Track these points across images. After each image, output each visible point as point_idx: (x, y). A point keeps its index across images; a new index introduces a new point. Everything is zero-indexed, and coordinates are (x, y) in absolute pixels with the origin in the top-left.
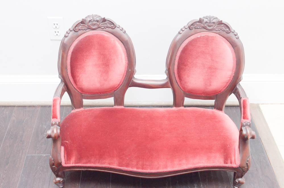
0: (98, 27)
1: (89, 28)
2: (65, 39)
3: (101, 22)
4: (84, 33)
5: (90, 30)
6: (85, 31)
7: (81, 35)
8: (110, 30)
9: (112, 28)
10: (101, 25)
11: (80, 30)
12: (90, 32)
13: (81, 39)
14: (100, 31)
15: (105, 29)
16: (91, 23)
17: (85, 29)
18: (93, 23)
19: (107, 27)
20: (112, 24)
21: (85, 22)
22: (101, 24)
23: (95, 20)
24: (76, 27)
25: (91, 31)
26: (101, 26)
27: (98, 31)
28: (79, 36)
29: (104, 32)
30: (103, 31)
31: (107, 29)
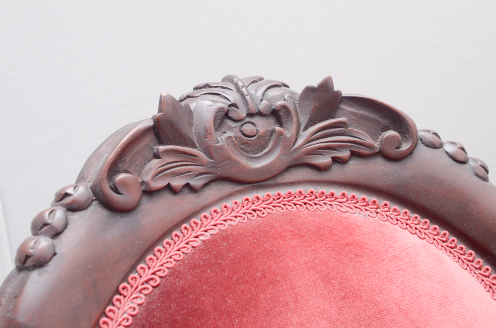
0: (287, 161)
1: (220, 172)
2: (23, 284)
3: (304, 120)
4: (187, 219)
5: (227, 188)
6: (189, 201)
7: (167, 233)
8: (377, 170)
9: (391, 151)
10: (309, 141)
11: (149, 193)
12: (230, 203)
13: (174, 272)
14: (306, 189)
15: (337, 173)
16: (229, 134)
17: (196, 182)
18: (248, 128)
19: (354, 154)
20: (386, 129)
21: (185, 129)
22: (304, 135)
23: (262, 106)
24: (114, 168)
25: (240, 199)
26: (313, 152)
27: (294, 190)
28: (150, 249)
29: (338, 192)
30: (328, 190)
31: (355, 169)
